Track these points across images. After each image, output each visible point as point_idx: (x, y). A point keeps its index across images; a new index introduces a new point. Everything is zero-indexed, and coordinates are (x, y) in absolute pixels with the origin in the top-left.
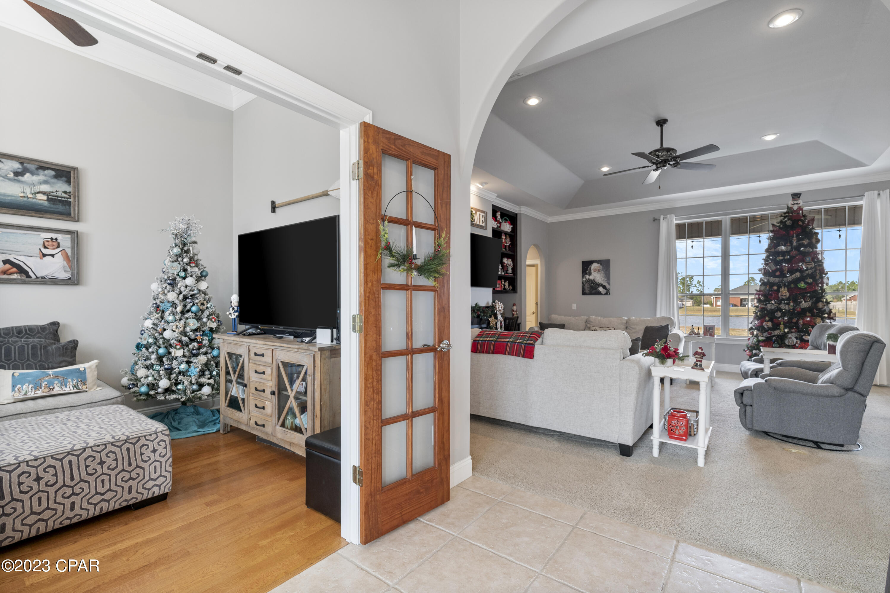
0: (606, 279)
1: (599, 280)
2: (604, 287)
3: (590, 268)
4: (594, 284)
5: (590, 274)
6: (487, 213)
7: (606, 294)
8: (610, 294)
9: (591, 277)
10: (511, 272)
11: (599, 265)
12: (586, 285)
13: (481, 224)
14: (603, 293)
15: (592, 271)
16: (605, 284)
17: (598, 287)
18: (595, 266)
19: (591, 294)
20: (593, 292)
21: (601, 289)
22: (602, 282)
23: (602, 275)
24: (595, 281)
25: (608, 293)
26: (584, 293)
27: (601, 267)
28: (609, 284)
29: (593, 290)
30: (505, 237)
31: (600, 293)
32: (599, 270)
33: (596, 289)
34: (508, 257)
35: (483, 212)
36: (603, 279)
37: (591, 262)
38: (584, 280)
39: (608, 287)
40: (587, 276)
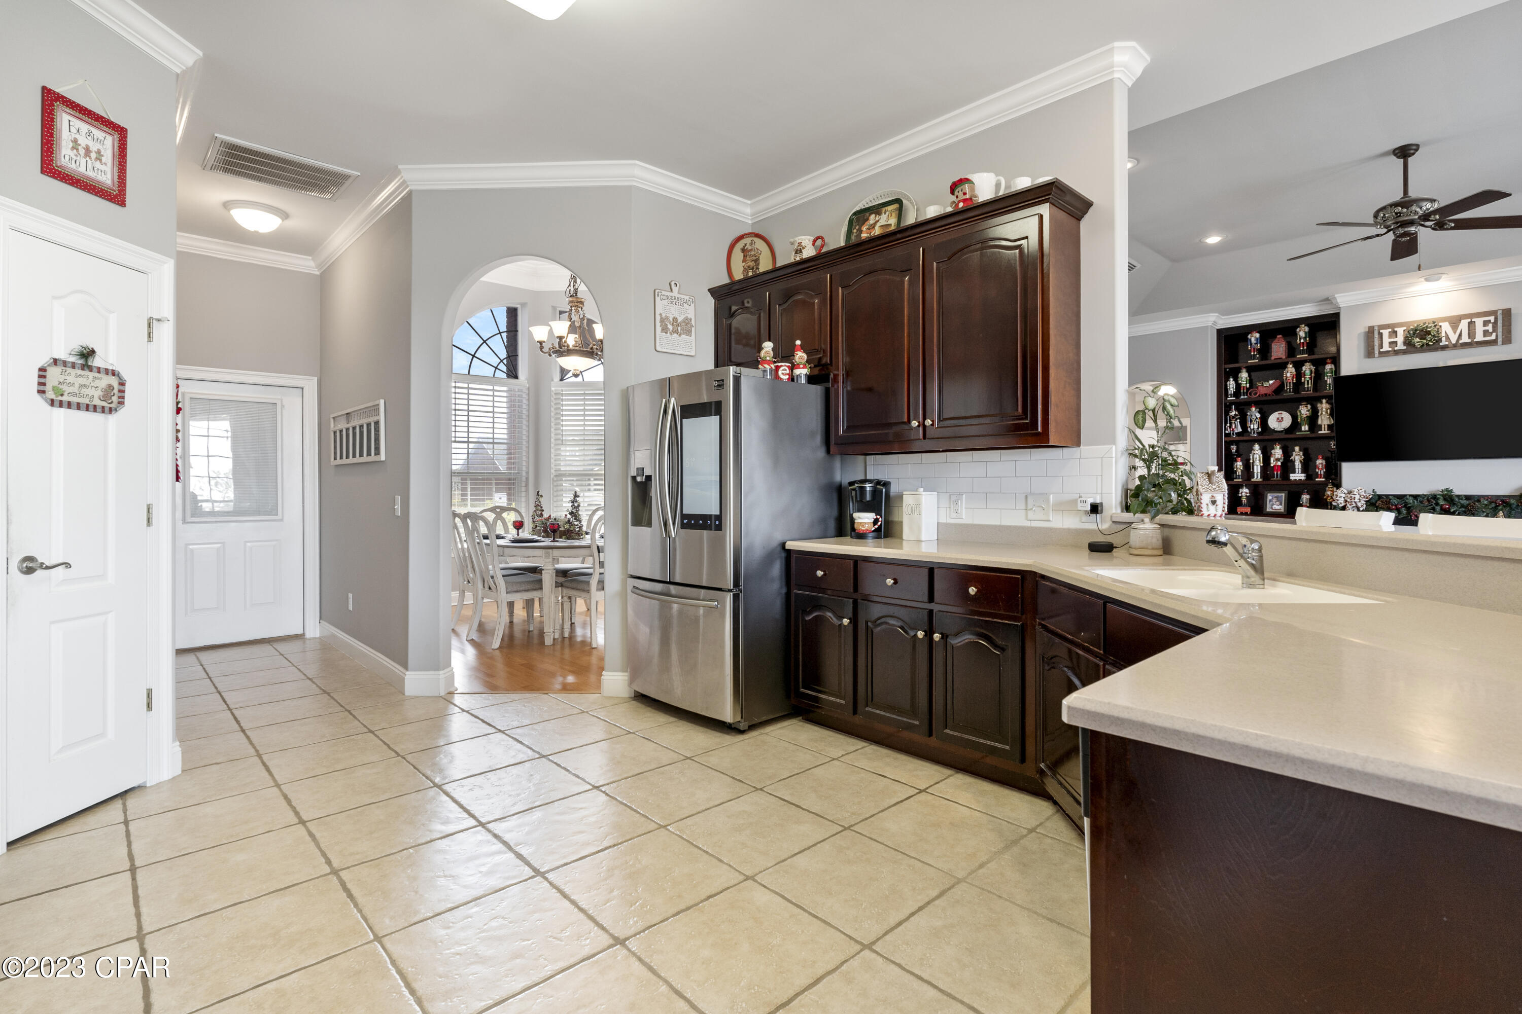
6: (1507, 313)
13: (1480, 338)
35: (1492, 313)
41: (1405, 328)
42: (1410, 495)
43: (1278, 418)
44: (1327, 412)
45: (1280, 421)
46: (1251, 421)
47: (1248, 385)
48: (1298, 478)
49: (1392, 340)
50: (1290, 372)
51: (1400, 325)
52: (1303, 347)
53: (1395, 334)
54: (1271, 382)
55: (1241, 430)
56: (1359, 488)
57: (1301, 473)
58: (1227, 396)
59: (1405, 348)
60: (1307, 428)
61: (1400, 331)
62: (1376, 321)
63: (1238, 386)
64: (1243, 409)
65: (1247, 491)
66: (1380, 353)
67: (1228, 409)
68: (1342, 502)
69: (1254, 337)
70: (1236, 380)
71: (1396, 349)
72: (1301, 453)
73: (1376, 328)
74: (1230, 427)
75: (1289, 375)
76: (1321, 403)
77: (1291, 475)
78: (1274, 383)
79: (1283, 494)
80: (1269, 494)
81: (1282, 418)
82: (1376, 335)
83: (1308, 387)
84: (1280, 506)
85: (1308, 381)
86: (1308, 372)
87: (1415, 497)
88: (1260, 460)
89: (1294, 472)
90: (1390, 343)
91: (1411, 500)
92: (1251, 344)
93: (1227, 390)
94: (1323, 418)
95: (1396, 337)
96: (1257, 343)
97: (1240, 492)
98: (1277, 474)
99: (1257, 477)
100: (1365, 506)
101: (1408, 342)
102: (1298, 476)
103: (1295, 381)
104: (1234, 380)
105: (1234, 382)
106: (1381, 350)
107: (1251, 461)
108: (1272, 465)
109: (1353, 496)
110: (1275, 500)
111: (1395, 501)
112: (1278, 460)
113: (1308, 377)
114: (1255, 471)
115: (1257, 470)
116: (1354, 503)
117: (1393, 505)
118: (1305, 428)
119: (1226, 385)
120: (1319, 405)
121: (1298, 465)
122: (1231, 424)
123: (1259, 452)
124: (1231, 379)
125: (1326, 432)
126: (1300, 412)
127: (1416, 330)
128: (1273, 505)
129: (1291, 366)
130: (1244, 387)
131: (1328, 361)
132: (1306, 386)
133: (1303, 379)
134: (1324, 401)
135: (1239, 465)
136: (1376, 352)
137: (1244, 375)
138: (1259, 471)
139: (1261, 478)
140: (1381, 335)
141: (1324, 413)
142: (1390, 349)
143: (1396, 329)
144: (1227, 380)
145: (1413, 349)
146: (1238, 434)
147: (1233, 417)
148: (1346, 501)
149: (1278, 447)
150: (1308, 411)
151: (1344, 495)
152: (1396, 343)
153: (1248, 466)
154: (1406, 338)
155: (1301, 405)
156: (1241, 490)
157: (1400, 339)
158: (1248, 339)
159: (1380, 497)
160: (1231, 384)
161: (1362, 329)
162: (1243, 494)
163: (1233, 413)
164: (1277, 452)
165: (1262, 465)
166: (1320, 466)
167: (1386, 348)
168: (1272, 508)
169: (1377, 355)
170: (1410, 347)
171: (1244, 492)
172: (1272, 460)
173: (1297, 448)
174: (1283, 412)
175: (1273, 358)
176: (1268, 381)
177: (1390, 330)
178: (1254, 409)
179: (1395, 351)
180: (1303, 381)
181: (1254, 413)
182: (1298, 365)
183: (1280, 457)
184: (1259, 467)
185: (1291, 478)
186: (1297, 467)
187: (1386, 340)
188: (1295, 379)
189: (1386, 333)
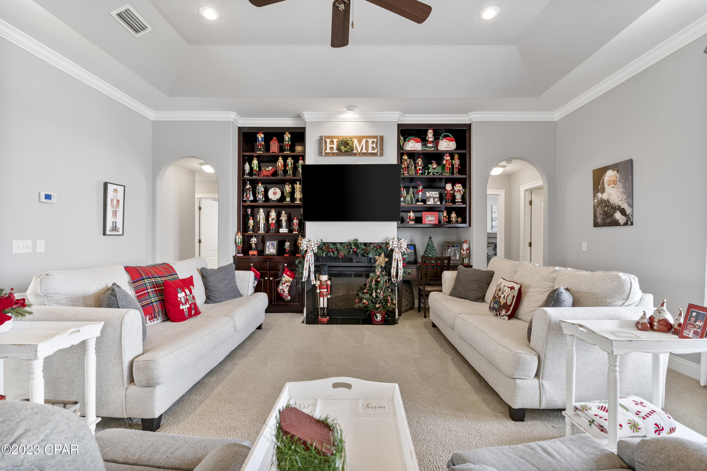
0: (625, 197)
1: (615, 199)
2: (623, 212)
3: (604, 179)
4: (608, 206)
5: (603, 191)
6: (382, 138)
7: (626, 224)
8: (632, 224)
9: (605, 196)
10: (461, 200)
11: (615, 172)
12: (599, 210)
13: (370, 151)
14: (622, 224)
15: (606, 185)
16: (625, 206)
17: (614, 213)
18: (610, 175)
19: (605, 225)
20: (608, 221)
21: (618, 216)
22: (620, 203)
23: (619, 190)
24: (609, 202)
25: (629, 222)
26: (596, 225)
27: (618, 176)
28: (631, 205)
29: (608, 217)
30: (449, 158)
31: (616, 223)
32: (615, 183)
33: (612, 215)
34: (454, 182)
35: (376, 137)
36: (621, 197)
37: (604, 170)
38: (596, 201)
39: (628, 211)
40: (599, 195)
41: (337, 140)
42: (339, 243)
43: (274, 192)
44: (299, 190)
45: (275, 194)
46: (259, 193)
47: (258, 169)
48: (284, 232)
49: (331, 146)
50: (280, 162)
51: (335, 137)
52: (287, 147)
53: (332, 143)
54: (270, 168)
55: (253, 199)
56: (314, 238)
57: (286, 228)
58: (244, 174)
59: (337, 152)
60: (289, 200)
61: (335, 141)
62: (324, 134)
63: (251, 168)
64: (254, 184)
65: (255, 240)
66: (325, 153)
67: (244, 184)
68: (305, 247)
69: (261, 136)
70: (250, 164)
71: (333, 152)
72: (286, 215)
73: (324, 138)
74: (246, 196)
75: (280, 164)
76: (296, 184)
77: (280, 229)
78: (271, 169)
79: (276, 242)
80: (267, 242)
81: (276, 192)
82: (324, 142)
83: (290, 173)
84: (274, 250)
85: (290, 169)
86: (290, 163)
87: (341, 244)
88: (263, 219)
89: (282, 228)
90: (331, 148)
91: (339, 246)
92: (259, 141)
93: (244, 170)
94: (297, 193)
95: (333, 145)
96: (262, 141)
97: (251, 241)
98: (273, 228)
99: (262, 231)
100: (317, 249)
101: (339, 149)
102: (284, 230)
103: (283, 169)
104: (249, 164)
105: (249, 166)
106: (326, 152)
107: (258, 220)
108: (270, 223)
109: (311, 243)
110: (271, 246)
111: (332, 246)
112: (273, 219)
113: (290, 166)
114: (261, 227)
115: (262, 226)
116: (311, 248)
117: (330, 249)
118: (288, 199)
119: (244, 167)
120: (295, 185)
121: (284, 223)
122: (247, 194)
123: (263, 214)
124: (247, 163)
125: (299, 202)
126: (286, 189)
127: (342, 141)
128: (270, 249)
129: (281, 159)
130: (255, 170)
131: (300, 158)
132: (289, 173)
133: (287, 168)
134: (298, 183)
135: (251, 222)
136: (324, 152)
137: (255, 162)
138: (263, 226)
139: (264, 231)
140: (326, 142)
141: (298, 190)
142: (330, 152)
143: (333, 140)
144: (244, 164)
145: (341, 153)
146: (251, 201)
147: (248, 189)
148: (307, 247)
149: (274, 211)
150: (290, 188)
151: (306, 243)
152: (333, 148)
153: (257, 224)
154: (338, 146)
155: (286, 184)
156: (252, 239)
157: (335, 146)
158: (257, 137)
159: (324, 244)
160: (247, 167)
161: (317, 138)
162: (253, 242)
163: (248, 186)
164: (273, 214)
165: (264, 222)
166: (296, 224)
167: (328, 151)
168: (269, 251)
169: (324, 155)
170: (340, 152)
171: (254, 240)
172: (270, 219)
173: (283, 212)
174: (277, 189)
175: (271, 152)
176: (268, 167)
177: (330, 140)
178: (260, 185)
179: (332, 153)
180: (287, 169)
181: (261, 188)
182: (285, 158)
183: (274, 217)
184: (263, 224)
185: (280, 231)
186: (283, 224)
187: (329, 146)
188: (283, 168)
189: (328, 141)
